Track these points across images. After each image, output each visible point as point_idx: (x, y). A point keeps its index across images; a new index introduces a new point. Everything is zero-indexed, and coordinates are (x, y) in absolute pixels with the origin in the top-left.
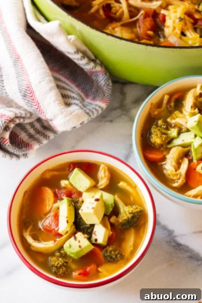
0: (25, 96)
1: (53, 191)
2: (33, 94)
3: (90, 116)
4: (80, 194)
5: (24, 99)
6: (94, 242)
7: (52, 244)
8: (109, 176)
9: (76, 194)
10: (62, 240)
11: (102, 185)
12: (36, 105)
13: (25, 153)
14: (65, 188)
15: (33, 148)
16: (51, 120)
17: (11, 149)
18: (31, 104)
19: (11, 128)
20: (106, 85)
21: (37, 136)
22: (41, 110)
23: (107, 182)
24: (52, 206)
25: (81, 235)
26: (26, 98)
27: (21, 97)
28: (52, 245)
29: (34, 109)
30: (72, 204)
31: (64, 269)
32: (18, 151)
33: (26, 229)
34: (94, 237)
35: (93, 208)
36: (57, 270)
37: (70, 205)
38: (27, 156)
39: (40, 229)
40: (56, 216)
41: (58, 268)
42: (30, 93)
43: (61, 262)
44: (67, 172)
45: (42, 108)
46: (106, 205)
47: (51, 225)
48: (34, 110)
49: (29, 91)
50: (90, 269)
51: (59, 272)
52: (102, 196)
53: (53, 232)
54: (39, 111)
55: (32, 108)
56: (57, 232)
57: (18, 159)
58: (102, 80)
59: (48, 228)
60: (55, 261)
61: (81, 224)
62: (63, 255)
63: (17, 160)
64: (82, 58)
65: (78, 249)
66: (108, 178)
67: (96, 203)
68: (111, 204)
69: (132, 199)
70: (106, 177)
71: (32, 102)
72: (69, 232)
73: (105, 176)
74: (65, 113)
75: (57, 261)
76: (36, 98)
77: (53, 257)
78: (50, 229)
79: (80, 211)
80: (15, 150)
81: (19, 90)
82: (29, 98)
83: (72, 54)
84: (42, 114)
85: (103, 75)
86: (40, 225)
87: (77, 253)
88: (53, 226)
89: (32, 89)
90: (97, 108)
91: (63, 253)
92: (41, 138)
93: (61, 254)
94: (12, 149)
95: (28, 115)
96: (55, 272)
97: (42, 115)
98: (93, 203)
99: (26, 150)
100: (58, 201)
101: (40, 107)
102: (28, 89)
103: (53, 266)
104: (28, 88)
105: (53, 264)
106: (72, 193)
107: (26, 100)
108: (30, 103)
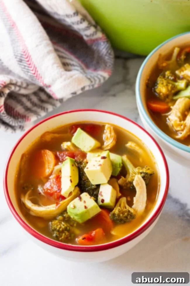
0: (21, 61)
1: (53, 154)
2: (29, 58)
3: (92, 82)
4: (84, 155)
5: (20, 65)
6: (101, 203)
7: (54, 207)
8: (115, 136)
9: (79, 155)
10: (65, 203)
11: (107, 146)
12: (33, 70)
13: (22, 124)
14: (66, 150)
15: (30, 120)
16: (49, 86)
17: (6, 117)
18: (28, 69)
19: (6, 93)
20: (108, 54)
21: (35, 108)
22: (38, 76)
23: (113, 142)
24: (53, 169)
25: (86, 195)
26: (21, 63)
27: (17, 63)
28: (54, 209)
29: (31, 74)
30: (75, 164)
31: (67, 234)
32: (14, 121)
33: (25, 193)
34: (100, 198)
35: (100, 165)
36: (59, 234)
37: (73, 165)
38: (23, 129)
39: (40, 193)
40: (58, 178)
41: (60, 232)
42: (27, 58)
43: (64, 225)
44: (69, 134)
45: (39, 72)
46: (113, 165)
47: (52, 188)
48: (31, 76)
49: (25, 55)
50: (96, 233)
51: (61, 237)
52: (109, 155)
53: (55, 195)
54: (37, 76)
55: (29, 74)
56: (59, 194)
57: (14, 132)
58: (103, 48)
59: (49, 191)
60: (57, 225)
61: (86, 186)
62: (66, 219)
63: (12, 133)
64: (82, 21)
65: (84, 210)
66: (114, 139)
67: (103, 160)
68: (119, 164)
69: (141, 160)
70: (112, 137)
71: (29, 67)
72: (73, 194)
73: (110, 136)
74: (64, 77)
75: (59, 225)
76: (33, 63)
77: (55, 220)
78: (52, 192)
79: (85, 170)
80: (11, 120)
81: (15, 55)
82: (25, 63)
83: (71, 16)
84: (40, 79)
85: (104, 42)
86: (40, 189)
87: (82, 215)
88: (54, 188)
89: (29, 53)
90: (99, 76)
91: (66, 217)
92: (39, 110)
93: (64, 218)
94: (8, 118)
95: (24, 85)
96: (57, 236)
97: (40, 81)
98: (100, 161)
99: (23, 121)
100: (60, 163)
101: (38, 71)
102: (24, 54)
103: (55, 230)
104: (24, 52)
105: (54, 228)
106: (74, 154)
107: (22, 65)
108: (26, 68)
